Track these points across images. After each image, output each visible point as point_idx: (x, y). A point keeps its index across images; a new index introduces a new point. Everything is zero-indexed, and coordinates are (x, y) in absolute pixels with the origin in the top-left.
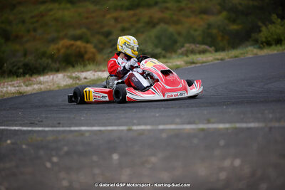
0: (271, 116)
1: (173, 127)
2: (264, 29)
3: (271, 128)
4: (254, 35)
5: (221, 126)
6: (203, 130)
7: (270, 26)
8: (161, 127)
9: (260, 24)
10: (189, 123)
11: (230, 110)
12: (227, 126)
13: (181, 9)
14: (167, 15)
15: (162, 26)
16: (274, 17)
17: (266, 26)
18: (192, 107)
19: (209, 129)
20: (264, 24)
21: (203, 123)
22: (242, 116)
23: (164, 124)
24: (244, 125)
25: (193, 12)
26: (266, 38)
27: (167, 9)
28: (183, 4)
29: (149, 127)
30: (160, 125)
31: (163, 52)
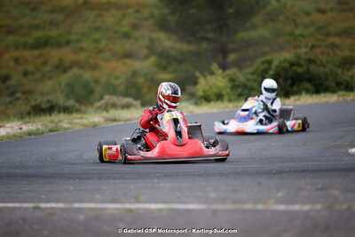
0: (214, 195)
1: (92, 205)
2: (202, 81)
3: (215, 211)
4: (190, 89)
5: (153, 206)
6: (130, 211)
7: (209, 77)
8: (77, 205)
9: (198, 74)
10: (113, 201)
11: (162, 185)
12: (161, 206)
13: (100, 51)
14: (82, 57)
15: (75, 71)
16: (215, 66)
17: (205, 77)
18: (115, 179)
19: (138, 209)
20: (202, 74)
21: (131, 203)
22: (178, 194)
23: (80, 202)
24: (181, 206)
25: (115, 55)
26: (204, 92)
27: (82, 49)
28: (102, 45)
29: (61, 205)
30: (75, 202)
31: (77, 105)
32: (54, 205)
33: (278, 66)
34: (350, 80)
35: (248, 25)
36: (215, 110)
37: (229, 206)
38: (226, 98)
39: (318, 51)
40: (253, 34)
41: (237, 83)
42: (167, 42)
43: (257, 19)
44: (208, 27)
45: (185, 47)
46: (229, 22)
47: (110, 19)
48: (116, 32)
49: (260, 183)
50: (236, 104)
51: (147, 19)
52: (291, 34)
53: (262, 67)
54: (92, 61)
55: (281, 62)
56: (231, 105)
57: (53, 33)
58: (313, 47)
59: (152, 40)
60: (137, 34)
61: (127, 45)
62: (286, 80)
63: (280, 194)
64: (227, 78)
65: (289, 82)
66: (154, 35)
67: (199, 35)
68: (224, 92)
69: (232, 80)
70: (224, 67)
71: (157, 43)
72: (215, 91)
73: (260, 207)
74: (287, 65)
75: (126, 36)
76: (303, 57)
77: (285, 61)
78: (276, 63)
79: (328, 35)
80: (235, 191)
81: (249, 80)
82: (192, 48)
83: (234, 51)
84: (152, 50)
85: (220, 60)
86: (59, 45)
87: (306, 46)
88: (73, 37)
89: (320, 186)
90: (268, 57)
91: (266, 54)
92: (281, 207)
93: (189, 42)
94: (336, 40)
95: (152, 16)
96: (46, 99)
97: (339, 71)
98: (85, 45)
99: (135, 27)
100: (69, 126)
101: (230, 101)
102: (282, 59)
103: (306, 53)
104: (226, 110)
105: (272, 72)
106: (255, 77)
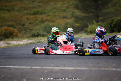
0: (91, 65)
1: (50, 68)
2: (90, 26)
3: (91, 70)
4: (85, 29)
5: (70, 68)
6: (62, 70)
7: (92, 25)
8: (45, 68)
9: (88, 24)
10: (57, 66)
11: (74, 61)
12: (73, 68)
13: (55, 16)
14: (49, 18)
15: (47, 23)
16: (94, 21)
17: (91, 25)
18: (58, 59)
19: (65, 69)
20: (90, 24)
21: (63, 67)
22: (79, 64)
23: (46, 66)
24: (80, 68)
25: (60, 17)
26: (90, 30)
27: (49, 15)
28: (56, 14)
29: (39, 67)
30: (44, 66)
31: (47, 34)
32: (37, 67)
33: (116, 22)
35: (106, 7)
37: (96, 69)
40: (108, 10)
42: (78, 13)
43: (109, 5)
44: (92, 8)
45: (84, 15)
46: (100, 6)
47: (59, 5)
48: (61, 9)
49: (107, 61)
51: (71, 5)
53: (110, 22)
54: (52, 19)
57: (40, 10)
59: (73, 12)
60: (68, 10)
61: (65, 14)
62: (119, 26)
63: (114, 65)
64: (98, 25)
66: (74, 11)
67: (89, 11)
70: (97, 22)
71: (74, 13)
72: (94, 30)
73: (106, 69)
75: (64, 11)
77: (119, 20)
78: (115, 20)
80: (98, 64)
82: (87, 15)
83: (101, 16)
84: (73, 16)
85: (96, 19)
86: (41, 14)
88: (46, 11)
90: (113, 19)
91: (112, 17)
92: (114, 69)
93: (85, 13)
95: (73, 4)
96: (36, 32)
98: (50, 14)
99: (67, 8)
100: (44, 41)
102: (117, 19)
105: (114, 24)
106: (108, 25)
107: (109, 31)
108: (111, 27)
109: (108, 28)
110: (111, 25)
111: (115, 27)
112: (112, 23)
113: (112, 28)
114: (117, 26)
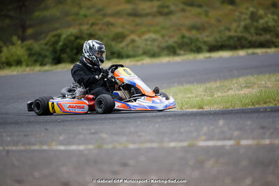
0: (9, 139)
2: (5, 49)
7: (10, 47)
16: (15, 38)
17: (7, 46)
20: (5, 44)
26: (7, 58)
33: (65, 39)
34: (121, 50)
35: (42, 6)
36: (15, 73)
38: (24, 63)
39: (97, 28)
40: (47, 13)
41: (33, 52)
44: (10, 7)
46: (27, 4)
49: (46, 129)
50: (32, 68)
52: (77, 14)
53: (53, 39)
55: (68, 36)
56: (28, 69)
58: (93, 24)
62: (72, 50)
63: (61, 138)
64: (25, 48)
65: (75, 51)
68: (23, 59)
69: (29, 49)
70: (23, 39)
72: (16, 58)
73: (45, 147)
74: (72, 38)
76: (86, 32)
77: (71, 35)
78: (64, 36)
79: (105, 15)
81: (43, 49)
83: (31, 26)
85: (20, 34)
87: (87, 24)
89: (93, 131)
90: (58, 32)
91: (56, 29)
92: (62, 148)
94: (111, 20)
97: (113, 43)
101: (27, 65)
102: (69, 33)
103: (88, 29)
104: (25, 73)
105: (61, 44)
106: (47, 47)
107: (50, 61)
108: (55, 51)
109: (47, 53)
110: (54, 48)
111: (63, 50)
112: (57, 42)
113: (58, 53)
114: (68, 50)
